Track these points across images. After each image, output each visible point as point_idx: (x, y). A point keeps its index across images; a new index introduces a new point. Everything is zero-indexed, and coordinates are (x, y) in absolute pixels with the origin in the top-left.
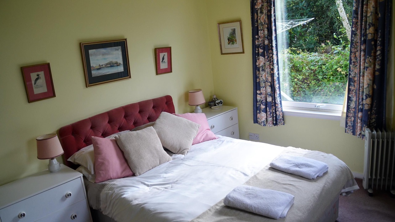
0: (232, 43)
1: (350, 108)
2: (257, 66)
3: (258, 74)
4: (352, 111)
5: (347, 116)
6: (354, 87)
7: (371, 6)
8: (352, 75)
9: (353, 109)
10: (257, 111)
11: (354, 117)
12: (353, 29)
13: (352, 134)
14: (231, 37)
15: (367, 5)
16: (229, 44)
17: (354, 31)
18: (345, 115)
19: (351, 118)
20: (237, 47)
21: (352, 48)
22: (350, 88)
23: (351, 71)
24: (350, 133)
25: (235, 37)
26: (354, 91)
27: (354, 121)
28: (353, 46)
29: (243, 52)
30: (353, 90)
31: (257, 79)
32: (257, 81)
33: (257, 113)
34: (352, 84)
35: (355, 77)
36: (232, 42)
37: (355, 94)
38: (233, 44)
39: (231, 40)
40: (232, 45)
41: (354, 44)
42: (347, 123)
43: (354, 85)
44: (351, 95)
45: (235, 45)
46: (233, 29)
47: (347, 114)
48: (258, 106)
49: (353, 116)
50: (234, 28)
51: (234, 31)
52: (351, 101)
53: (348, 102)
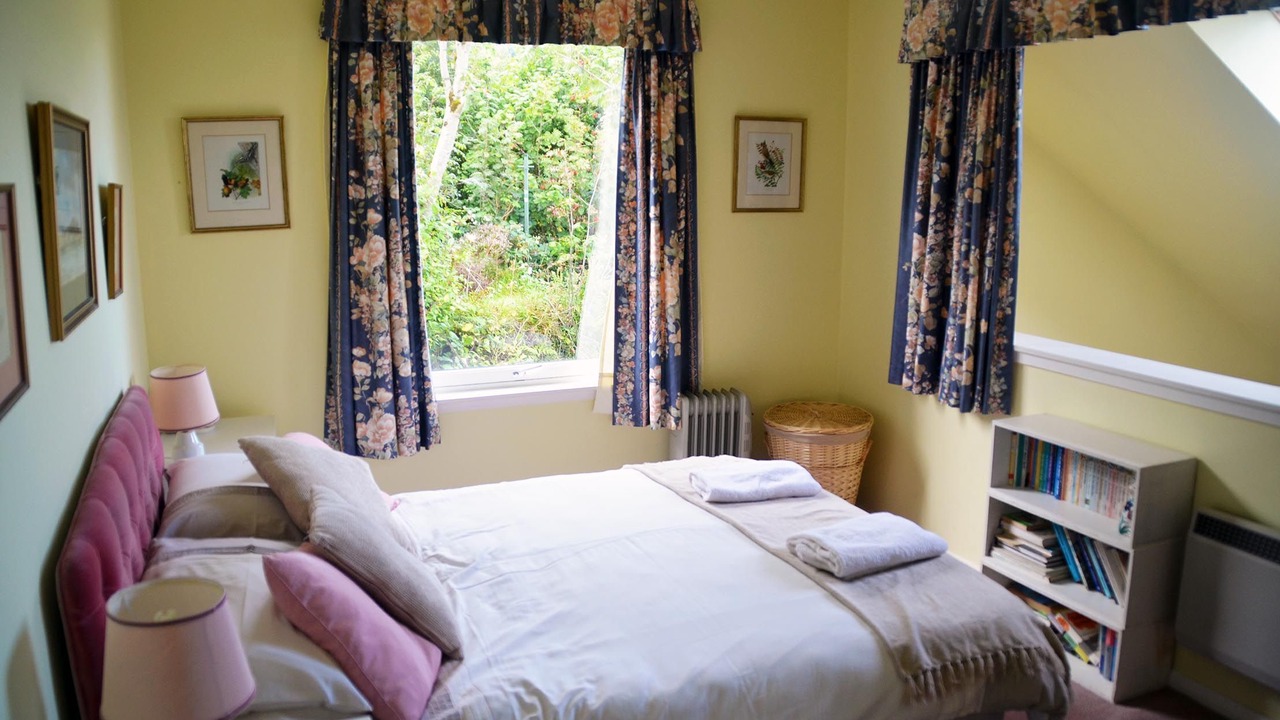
0: (238, 191)
1: (620, 362)
2: (355, 269)
3: (356, 294)
4: (625, 369)
5: (616, 382)
6: (629, 308)
7: (669, 119)
8: (624, 279)
9: (628, 364)
10: (355, 416)
11: (633, 383)
12: (622, 168)
13: (632, 424)
14: (238, 173)
15: (658, 114)
16: (227, 196)
17: (624, 174)
18: (610, 382)
19: (625, 386)
20: (261, 205)
21: (620, 214)
22: (620, 310)
23: (621, 268)
24: (627, 424)
25: (253, 172)
26: (629, 318)
27: (634, 392)
28: (623, 209)
29: (287, 225)
30: (626, 316)
31: (354, 311)
32: (354, 317)
33: (355, 422)
34: (624, 300)
35: (628, 283)
36: (242, 187)
37: (631, 324)
38: (245, 194)
39: (239, 180)
40: (241, 200)
41: (625, 204)
42: (615, 400)
43: (629, 304)
44: (622, 327)
45: (253, 201)
46: (247, 144)
47: (615, 376)
48: (357, 398)
49: (630, 380)
50: (254, 141)
51: (252, 152)
52: (623, 342)
53: (616, 348)
